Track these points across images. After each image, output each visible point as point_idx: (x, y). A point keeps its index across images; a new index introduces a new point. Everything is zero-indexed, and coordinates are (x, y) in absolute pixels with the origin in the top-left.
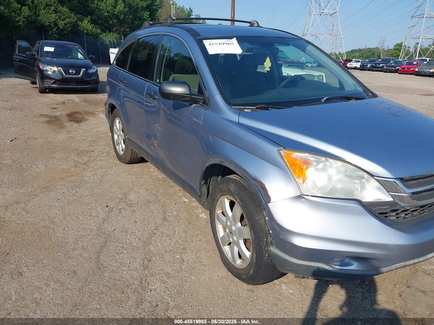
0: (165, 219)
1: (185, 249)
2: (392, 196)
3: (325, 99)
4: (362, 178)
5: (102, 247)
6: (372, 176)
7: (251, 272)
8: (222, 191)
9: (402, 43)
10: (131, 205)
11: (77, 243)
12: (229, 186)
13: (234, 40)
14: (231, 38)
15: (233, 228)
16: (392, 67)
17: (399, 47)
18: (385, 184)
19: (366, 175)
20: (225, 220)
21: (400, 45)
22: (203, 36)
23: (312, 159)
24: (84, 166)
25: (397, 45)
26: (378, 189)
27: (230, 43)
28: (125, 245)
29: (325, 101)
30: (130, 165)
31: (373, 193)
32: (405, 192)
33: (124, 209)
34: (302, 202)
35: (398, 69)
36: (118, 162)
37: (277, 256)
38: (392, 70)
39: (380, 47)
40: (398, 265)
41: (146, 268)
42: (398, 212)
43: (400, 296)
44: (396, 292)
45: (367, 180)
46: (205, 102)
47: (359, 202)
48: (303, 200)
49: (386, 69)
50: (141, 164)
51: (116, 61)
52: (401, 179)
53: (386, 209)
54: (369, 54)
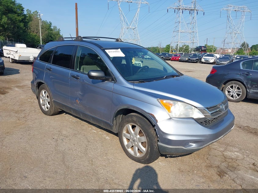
0: (89, 142)
1: (106, 154)
2: (205, 115)
3: (165, 77)
4: (192, 109)
5: (64, 158)
6: (196, 108)
7: (147, 157)
8: (127, 121)
9: (170, 45)
10: (67, 137)
11: (47, 158)
12: (133, 119)
13: (119, 50)
14: (117, 49)
15: (135, 138)
16: (167, 57)
17: (168, 47)
18: (201, 110)
19: (193, 107)
20: (129, 136)
21: (169, 46)
22: (104, 48)
23: (172, 102)
24: (25, 119)
25: (167, 46)
26: (199, 112)
27: (118, 51)
28: (75, 156)
29: (166, 78)
30: (53, 116)
31: (198, 115)
32: (209, 113)
33: (64, 139)
34: (172, 121)
35: (170, 59)
36: (44, 115)
37: (162, 146)
38: (168, 59)
39: (159, 47)
40: (210, 143)
41: (92, 164)
42: (207, 122)
43: (208, 159)
44: (205, 158)
45: (194, 110)
46: (113, 80)
47: (193, 118)
48: (171, 120)
49: (165, 59)
50: (59, 115)
51: (40, 58)
52: (207, 108)
53: (203, 121)
54: (154, 50)
